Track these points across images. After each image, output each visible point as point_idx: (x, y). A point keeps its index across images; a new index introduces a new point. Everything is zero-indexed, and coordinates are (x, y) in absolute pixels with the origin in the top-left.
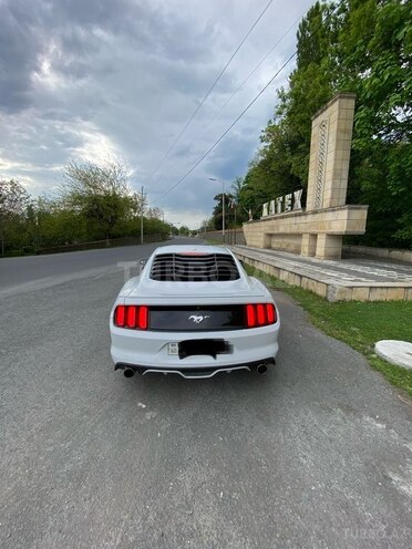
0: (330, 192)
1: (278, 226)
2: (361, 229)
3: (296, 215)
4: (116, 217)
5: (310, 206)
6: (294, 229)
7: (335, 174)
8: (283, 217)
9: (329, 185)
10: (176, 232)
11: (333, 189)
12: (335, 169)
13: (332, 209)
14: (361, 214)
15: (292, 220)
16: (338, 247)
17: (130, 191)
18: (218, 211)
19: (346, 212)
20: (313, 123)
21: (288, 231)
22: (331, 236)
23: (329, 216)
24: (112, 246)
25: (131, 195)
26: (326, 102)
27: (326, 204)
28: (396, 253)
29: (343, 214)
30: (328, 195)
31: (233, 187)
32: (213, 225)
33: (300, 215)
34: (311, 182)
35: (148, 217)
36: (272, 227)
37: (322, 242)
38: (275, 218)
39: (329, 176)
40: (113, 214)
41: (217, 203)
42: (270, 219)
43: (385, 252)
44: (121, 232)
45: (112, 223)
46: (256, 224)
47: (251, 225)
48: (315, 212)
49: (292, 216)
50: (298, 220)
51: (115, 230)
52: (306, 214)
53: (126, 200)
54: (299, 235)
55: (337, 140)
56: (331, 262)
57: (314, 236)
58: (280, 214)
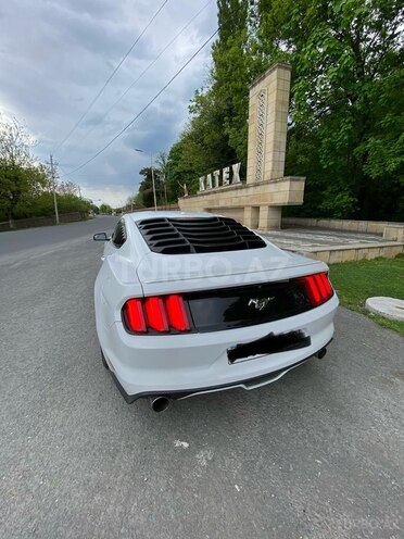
0: (270, 164)
1: (218, 200)
2: (299, 200)
3: (237, 189)
4: (19, 192)
5: (250, 179)
6: (235, 203)
7: (275, 146)
8: (222, 191)
9: (269, 157)
10: (96, 210)
11: (274, 161)
12: (275, 141)
13: (274, 181)
14: (300, 185)
15: (233, 193)
16: (277, 218)
17: (33, 160)
18: (145, 186)
19: (288, 183)
20: (251, 92)
21: (229, 205)
22: (273, 207)
23: (271, 188)
24: (18, 228)
25: (36, 165)
26: (263, 71)
27: (267, 177)
28: (324, 222)
29: (286, 185)
30: (268, 167)
31: (157, 162)
32: (141, 203)
33: (241, 188)
34: (251, 155)
35: (61, 193)
36: (211, 202)
37: (264, 214)
38: (215, 192)
39: (270, 147)
40: (15, 188)
41: (143, 178)
42: (209, 194)
43: (313, 222)
44: (28, 211)
45: (16, 200)
46: (194, 199)
47: (187, 200)
48: (256, 185)
49: (232, 189)
50: (240, 193)
51: (18, 208)
52: (247, 187)
53: (30, 172)
54: (241, 209)
55: (277, 111)
56: (275, 233)
57: (257, 209)
58: (217, 188)
